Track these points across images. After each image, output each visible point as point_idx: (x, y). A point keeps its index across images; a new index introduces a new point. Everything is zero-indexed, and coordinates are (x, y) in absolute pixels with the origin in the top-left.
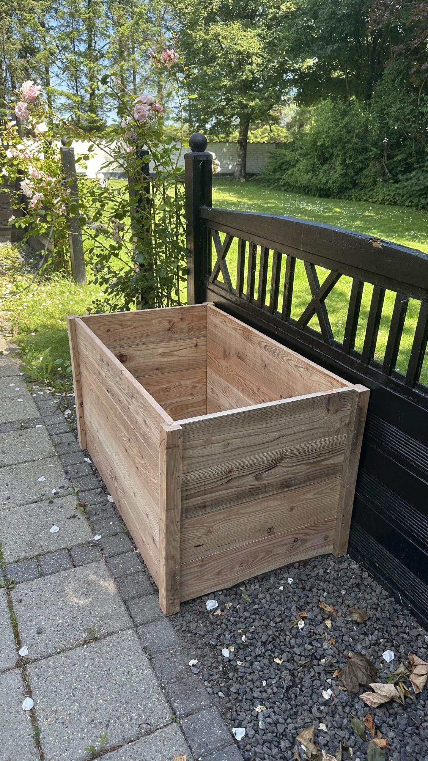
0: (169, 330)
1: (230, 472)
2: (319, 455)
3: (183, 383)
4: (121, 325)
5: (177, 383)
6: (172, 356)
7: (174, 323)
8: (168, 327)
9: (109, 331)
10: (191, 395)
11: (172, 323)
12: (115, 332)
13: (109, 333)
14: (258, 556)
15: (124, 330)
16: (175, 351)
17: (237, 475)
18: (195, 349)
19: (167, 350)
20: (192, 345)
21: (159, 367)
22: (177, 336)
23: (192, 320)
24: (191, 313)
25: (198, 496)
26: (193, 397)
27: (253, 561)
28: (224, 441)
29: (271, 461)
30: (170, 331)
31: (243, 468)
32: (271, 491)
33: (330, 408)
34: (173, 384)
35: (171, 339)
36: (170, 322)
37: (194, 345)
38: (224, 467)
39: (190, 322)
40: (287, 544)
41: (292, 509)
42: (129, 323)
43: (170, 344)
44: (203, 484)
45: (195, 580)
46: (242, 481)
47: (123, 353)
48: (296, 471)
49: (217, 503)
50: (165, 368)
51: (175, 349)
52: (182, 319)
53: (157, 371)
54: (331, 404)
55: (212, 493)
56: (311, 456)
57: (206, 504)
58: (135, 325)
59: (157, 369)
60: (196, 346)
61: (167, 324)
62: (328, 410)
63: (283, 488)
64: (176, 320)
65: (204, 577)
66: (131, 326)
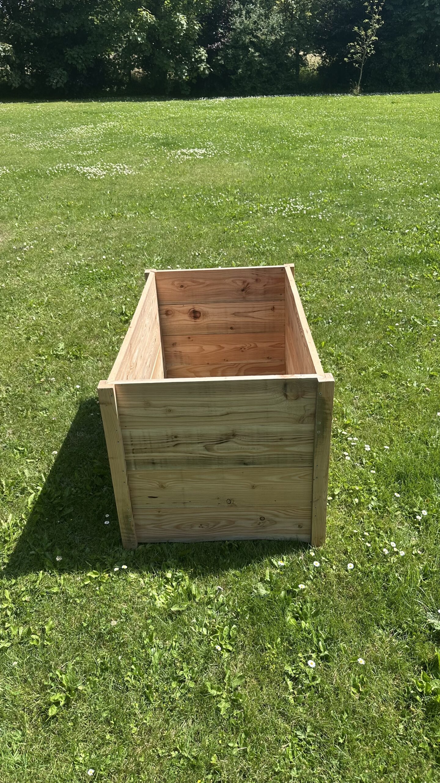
0: (243, 290)
1: (176, 437)
2: (280, 439)
3: (259, 345)
4: (193, 282)
5: (253, 345)
6: (246, 317)
7: (248, 284)
8: (242, 287)
9: (182, 286)
10: (268, 358)
11: (246, 284)
12: (188, 288)
13: (182, 289)
14: (219, 523)
15: (197, 287)
16: (249, 312)
17: (185, 442)
18: (271, 312)
19: (241, 310)
20: (268, 308)
21: (233, 326)
22: (252, 297)
23: (268, 282)
24: (266, 275)
25: (145, 453)
26: (270, 361)
27: (215, 526)
28: (165, 407)
29: (222, 435)
30: (244, 292)
31: (190, 436)
32: (225, 464)
33: (288, 394)
34: (248, 345)
35: (245, 300)
36: (244, 282)
37: (270, 307)
38: (169, 431)
39: (266, 283)
40: (252, 520)
41: (253, 487)
42: (201, 281)
43: (244, 304)
44: (149, 442)
45: (154, 527)
46: (191, 448)
47: (197, 309)
48: (254, 451)
49: (165, 463)
50: (239, 328)
51: (250, 310)
52: (257, 280)
53: (231, 330)
54: (288, 389)
55: (160, 452)
56: (270, 438)
57: (155, 461)
58: (208, 282)
59: (232, 328)
60: (273, 309)
61: (241, 284)
62: (286, 396)
63: (240, 464)
64: (250, 281)
65: (163, 527)
66: (204, 283)
